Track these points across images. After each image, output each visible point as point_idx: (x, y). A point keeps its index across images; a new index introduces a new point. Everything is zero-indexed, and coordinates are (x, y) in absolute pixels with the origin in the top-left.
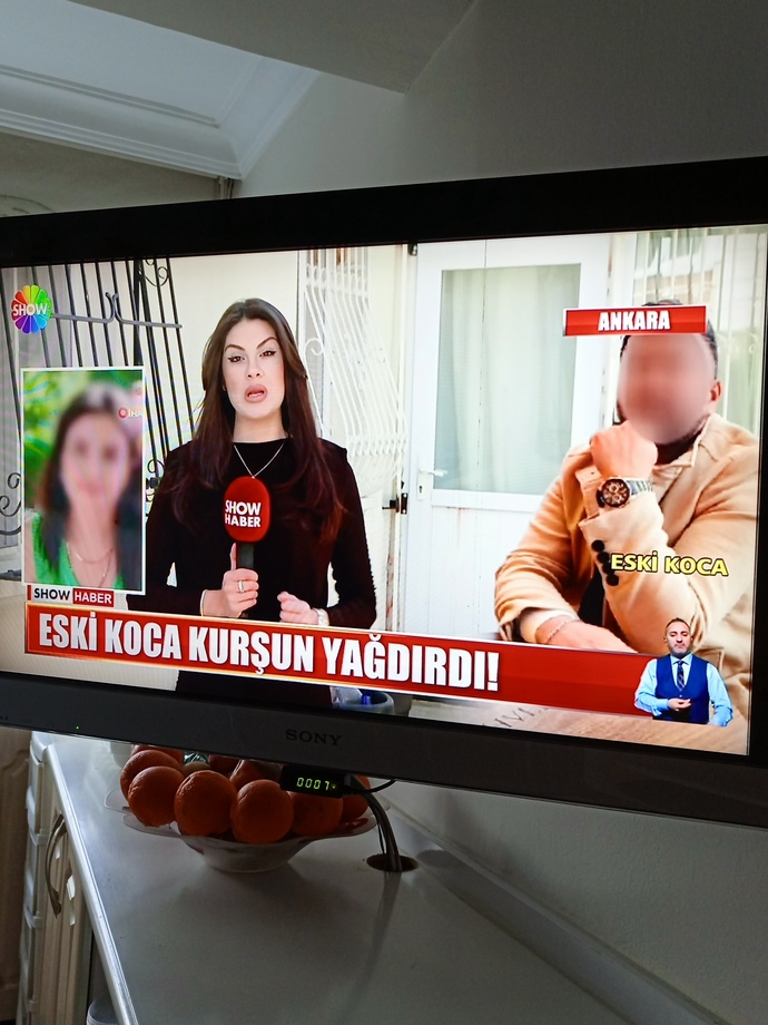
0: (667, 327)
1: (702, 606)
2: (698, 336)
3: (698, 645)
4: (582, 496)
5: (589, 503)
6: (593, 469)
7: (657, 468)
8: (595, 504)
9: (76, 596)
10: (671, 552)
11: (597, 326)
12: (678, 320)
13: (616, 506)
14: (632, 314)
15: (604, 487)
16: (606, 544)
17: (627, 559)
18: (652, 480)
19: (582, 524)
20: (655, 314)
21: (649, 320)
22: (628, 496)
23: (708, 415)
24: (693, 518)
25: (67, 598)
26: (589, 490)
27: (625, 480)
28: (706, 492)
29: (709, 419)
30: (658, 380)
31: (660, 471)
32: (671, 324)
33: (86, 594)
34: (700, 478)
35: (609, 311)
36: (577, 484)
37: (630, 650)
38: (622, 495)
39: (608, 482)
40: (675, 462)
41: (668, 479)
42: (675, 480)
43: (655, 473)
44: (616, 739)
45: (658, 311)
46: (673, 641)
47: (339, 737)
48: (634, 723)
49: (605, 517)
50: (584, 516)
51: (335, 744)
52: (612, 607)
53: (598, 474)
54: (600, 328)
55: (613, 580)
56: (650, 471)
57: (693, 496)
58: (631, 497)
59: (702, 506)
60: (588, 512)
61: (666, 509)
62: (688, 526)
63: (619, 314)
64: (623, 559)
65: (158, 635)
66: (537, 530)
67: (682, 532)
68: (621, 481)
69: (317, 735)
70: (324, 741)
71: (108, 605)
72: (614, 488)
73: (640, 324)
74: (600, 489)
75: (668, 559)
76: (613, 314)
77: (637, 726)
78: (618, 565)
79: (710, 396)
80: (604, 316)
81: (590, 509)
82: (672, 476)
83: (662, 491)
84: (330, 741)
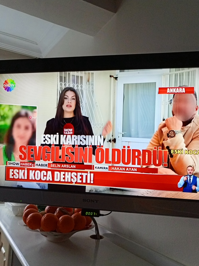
0: (185, 92)
1: (194, 162)
2: (192, 94)
3: (194, 173)
4: (163, 135)
5: (165, 136)
6: (166, 128)
8: (167, 137)
9: (21, 164)
10: (186, 149)
11: (167, 92)
12: (187, 90)
13: (172, 137)
14: (175, 89)
15: (169, 132)
16: (170, 147)
17: (175, 151)
18: (181, 130)
20: (181, 89)
21: (180, 90)
22: (175, 134)
23: (195, 114)
24: (192, 140)
25: (18, 165)
26: (165, 133)
27: (174, 130)
28: (195, 133)
29: (195, 115)
30: (182, 105)
31: (183, 128)
32: (185, 91)
33: (24, 163)
34: (193, 130)
35: (170, 88)
36: (162, 132)
37: (176, 174)
38: (174, 134)
39: (170, 131)
40: (187, 126)
41: (185, 130)
42: (187, 130)
43: (182, 129)
44: (173, 198)
45: (182, 88)
46: (189, 172)
47: (98, 200)
48: (177, 193)
49: (169, 140)
50: (164, 140)
51: (97, 202)
53: (167, 129)
54: (168, 92)
55: (172, 156)
56: (181, 128)
57: (192, 134)
58: (176, 135)
59: (194, 137)
60: (165, 139)
61: (185, 138)
62: (191, 142)
63: (172, 89)
64: (174, 151)
65: (45, 174)
66: (151, 144)
67: (189, 144)
68: (173, 131)
69: (92, 200)
70: (94, 202)
71: (31, 166)
72: (172, 133)
73: (178, 91)
74: (168, 133)
75: (186, 151)
76: (171, 89)
77: (178, 194)
78: (173, 152)
79: (195, 109)
80: (168, 89)
81: (165, 138)
82: (186, 130)
83: (184, 133)
84: (95, 202)
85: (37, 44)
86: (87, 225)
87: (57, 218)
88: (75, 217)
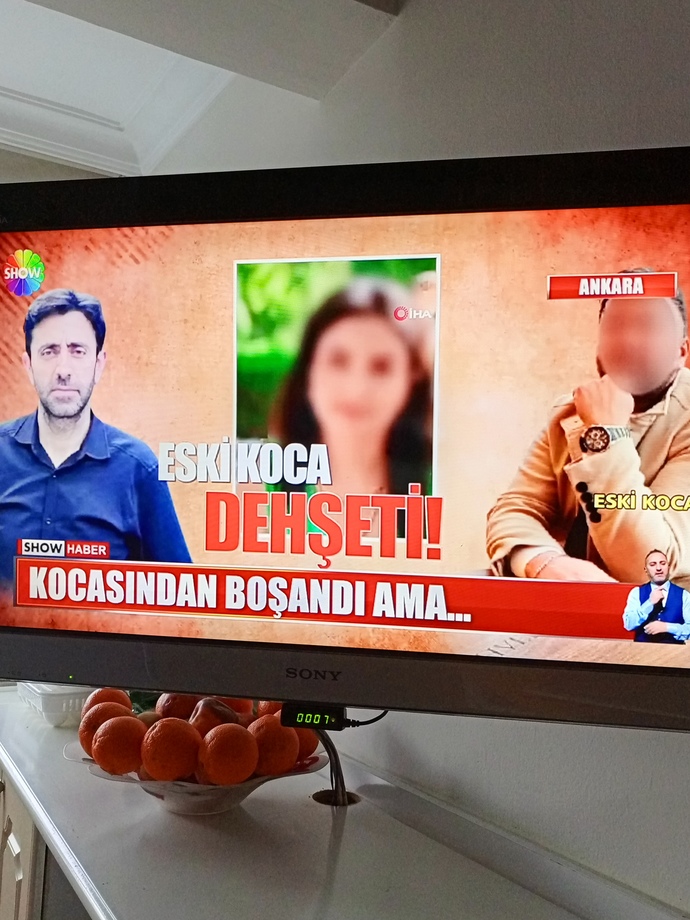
0: (641, 292)
1: (676, 539)
2: (668, 300)
3: (673, 574)
4: (566, 443)
5: (573, 449)
6: (577, 418)
7: (634, 416)
8: (578, 449)
9: (69, 549)
10: (648, 491)
11: (578, 291)
12: (650, 286)
13: (598, 450)
14: (609, 280)
15: (587, 434)
16: (589, 486)
17: (608, 499)
18: (629, 427)
19: (566, 468)
20: (630, 280)
21: (625, 285)
22: (608, 441)
23: (678, 369)
24: (667, 459)
25: (59, 551)
26: (573, 437)
27: (605, 428)
28: (678, 437)
29: (680, 372)
31: (637, 419)
32: (644, 289)
33: (78, 546)
34: (672, 425)
35: (589, 278)
36: (562, 432)
37: (612, 580)
38: (603, 441)
39: (590, 430)
40: (649, 411)
41: (644, 426)
42: (650, 427)
43: (632, 421)
44: (600, 661)
45: (633, 278)
46: (653, 570)
48: (616, 646)
49: (587, 459)
50: (569, 460)
51: (335, 679)
52: (595, 543)
53: (581, 423)
54: (581, 293)
55: (596, 517)
56: (628, 419)
57: (666, 441)
58: (611, 443)
59: (674, 449)
60: (572, 457)
61: (642, 452)
62: (662, 467)
63: (598, 280)
64: (605, 499)
66: (525, 474)
67: (657, 473)
68: (601, 429)
69: (317, 672)
70: (324, 678)
71: (102, 555)
72: (596, 435)
73: (616, 289)
74: (583, 436)
75: (645, 497)
76: (592, 280)
77: (620, 648)
78: (600, 503)
79: (680, 352)
80: (584, 282)
81: (574, 454)
82: (648, 424)
83: (638, 437)
84: (329, 676)
85: (121, 130)
86: (301, 757)
87: (197, 733)
88: (259, 729)
